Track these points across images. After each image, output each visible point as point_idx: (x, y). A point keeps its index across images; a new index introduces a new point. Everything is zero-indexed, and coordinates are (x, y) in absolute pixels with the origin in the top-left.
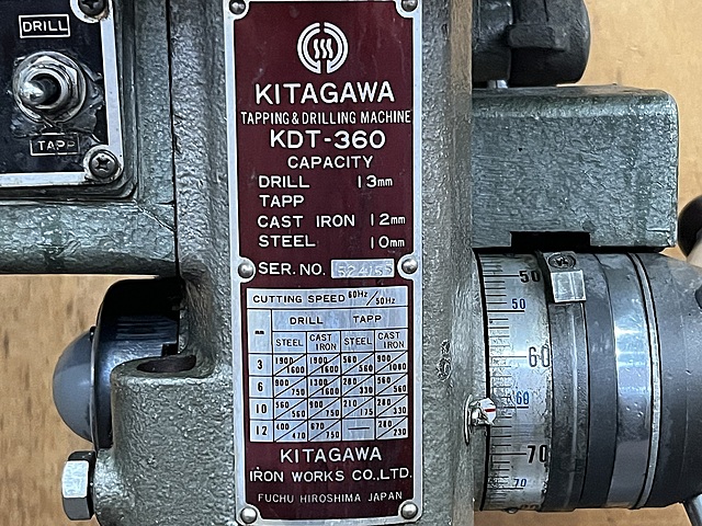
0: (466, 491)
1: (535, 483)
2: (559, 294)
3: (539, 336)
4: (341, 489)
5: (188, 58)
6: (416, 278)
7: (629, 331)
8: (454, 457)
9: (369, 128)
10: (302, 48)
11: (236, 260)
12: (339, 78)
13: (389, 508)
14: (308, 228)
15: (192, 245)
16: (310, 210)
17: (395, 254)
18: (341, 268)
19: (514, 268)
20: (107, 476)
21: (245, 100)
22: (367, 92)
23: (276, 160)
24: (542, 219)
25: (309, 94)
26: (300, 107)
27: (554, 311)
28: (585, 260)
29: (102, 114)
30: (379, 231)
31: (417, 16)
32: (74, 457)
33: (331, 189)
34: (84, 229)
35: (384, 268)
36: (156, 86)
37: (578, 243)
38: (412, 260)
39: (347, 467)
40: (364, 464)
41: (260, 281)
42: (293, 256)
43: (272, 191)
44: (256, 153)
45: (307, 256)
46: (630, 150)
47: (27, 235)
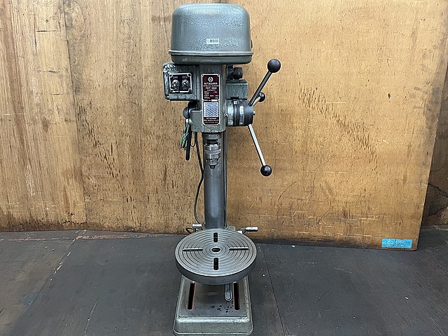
0: (225, 124)
1: (232, 123)
2: (234, 104)
3: (232, 108)
4: (212, 122)
5: (198, 80)
6: (219, 101)
7: (241, 107)
8: (223, 119)
9: (215, 87)
10: (209, 79)
11: (203, 99)
12: (212, 82)
13: (217, 124)
14: (209, 96)
15: (198, 98)
17: (218, 99)
18: (212, 100)
19: (231, 101)
20: (190, 120)
21: (203, 84)
22: (215, 83)
24: (234, 96)
26: (208, 85)
27: (234, 106)
28: (238, 100)
29: (190, 86)
30: (216, 97)
31: (219, 77)
33: (211, 93)
34: (188, 96)
36: (195, 82)
37: (237, 98)
40: (214, 119)
41: (205, 102)
43: (206, 93)
44: (205, 89)
45: (209, 99)
46: (243, 89)
47: (183, 97)
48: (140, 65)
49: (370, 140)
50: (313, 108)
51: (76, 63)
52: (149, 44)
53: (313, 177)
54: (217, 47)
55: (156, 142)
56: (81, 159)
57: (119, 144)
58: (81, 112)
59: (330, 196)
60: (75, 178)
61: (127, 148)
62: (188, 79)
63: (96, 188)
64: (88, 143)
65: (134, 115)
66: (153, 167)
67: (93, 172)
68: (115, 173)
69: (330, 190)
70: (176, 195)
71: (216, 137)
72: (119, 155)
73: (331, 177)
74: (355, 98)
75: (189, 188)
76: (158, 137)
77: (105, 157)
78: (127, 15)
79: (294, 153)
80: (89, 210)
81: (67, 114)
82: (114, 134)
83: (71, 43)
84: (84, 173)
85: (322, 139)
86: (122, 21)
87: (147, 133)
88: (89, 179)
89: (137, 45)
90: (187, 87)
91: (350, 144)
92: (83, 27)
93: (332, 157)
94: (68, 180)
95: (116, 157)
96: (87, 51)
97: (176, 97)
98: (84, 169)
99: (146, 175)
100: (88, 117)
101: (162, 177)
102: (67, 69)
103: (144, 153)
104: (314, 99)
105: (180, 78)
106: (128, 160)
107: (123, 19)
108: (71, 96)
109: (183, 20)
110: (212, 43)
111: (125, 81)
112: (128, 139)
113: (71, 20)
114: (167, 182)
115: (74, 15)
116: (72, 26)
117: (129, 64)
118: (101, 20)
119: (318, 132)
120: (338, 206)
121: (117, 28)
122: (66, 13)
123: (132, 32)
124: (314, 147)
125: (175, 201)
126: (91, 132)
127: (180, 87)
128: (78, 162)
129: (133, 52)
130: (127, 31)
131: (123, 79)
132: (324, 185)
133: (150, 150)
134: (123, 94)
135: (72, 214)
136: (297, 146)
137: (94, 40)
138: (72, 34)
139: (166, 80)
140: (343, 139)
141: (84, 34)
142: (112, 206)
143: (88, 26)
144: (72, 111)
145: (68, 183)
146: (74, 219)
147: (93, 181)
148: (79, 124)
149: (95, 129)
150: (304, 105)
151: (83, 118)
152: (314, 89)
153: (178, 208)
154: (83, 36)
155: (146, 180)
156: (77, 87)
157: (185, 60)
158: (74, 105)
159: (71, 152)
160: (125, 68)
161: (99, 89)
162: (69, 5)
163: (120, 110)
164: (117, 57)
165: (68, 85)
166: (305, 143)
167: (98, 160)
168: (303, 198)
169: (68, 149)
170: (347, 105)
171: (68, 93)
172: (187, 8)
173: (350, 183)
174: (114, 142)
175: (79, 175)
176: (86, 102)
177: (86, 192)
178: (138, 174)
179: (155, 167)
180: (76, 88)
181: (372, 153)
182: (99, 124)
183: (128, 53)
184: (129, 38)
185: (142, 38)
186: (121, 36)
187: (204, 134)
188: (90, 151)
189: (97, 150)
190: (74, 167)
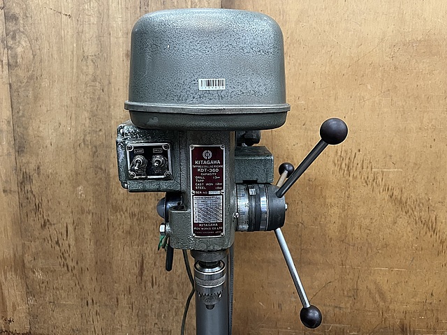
0: (233, 230)
1: (246, 227)
2: (251, 193)
3: (247, 201)
4: (210, 231)
5: (183, 156)
6: (224, 194)
7: (263, 199)
8: (231, 225)
9: (216, 168)
10: (204, 155)
11: (192, 191)
12: (210, 160)
13: (219, 234)
14: (205, 185)
15: (184, 188)
16: (205, 183)
17: (220, 190)
18: (210, 193)
19: (243, 187)
20: (168, 228)
21: (193, 164)
22: (215, 162)
23: (199, 174)
24: (248, 178)
25: (205, 162)
26: (203, 165)
27: (250, 197)
28: (256, 186)
29: (168, 166)
30: (217, 186)
31: (224, 149)
32: (162, 224)
33: (208, 179)
34: (164, 185)
35: (218, 192)
36: (177, 160)
37: (255, 182)
38: (223, 191)
39: (211, 227)
40: (214, 227)
41: (196, 195)
42: (202, 190)
43: (198, 179)
44: (195, 173)
45: (204, 190)
46: (265, 166)
47: (154, 186)
48: (109, 117)
49: (439, 224)
50: (355, 178)
51: (20, 114)
52: (121, 88)
53: (357, 275)
54: (220, 96)
55: (129, 221)
56: (24, 245)
57: (76, 225)
58: (25, 179)
59: (382, 304)
60: (16, 271)
61: (88, 230)
62: (165, 154)
63: (43, 285)
64: (34, 222)
65: (99, 185)
66: (124, 257)
67: (40, 263)
68: (71, 264)
69: (382, 294)
70: (157, 297)
71: (217, 258)
72: (76, 240)
73: (381, 275)
74: (415, 164)
75: (175, 287)
76: (133, 215)
77: (57, 243)
78: (91, 49)
79: (328, 241)
80: (33, 316)
81: (6, 182)
82: (70, 210)
83: (15, 86)
84: (27, 265)
85: (368, 221)
86: (85, 58)
87: (116, 209)
88: (34, 273)
89: (106, 89)
90: (163, 168)
91: (409, 229)
92: (31, 65)
93: (383, 247)
94: (5, 274)
95: (72, 242)
96: (36, 98)
97: (140, 187)
98: (28, 258)
99: (114, 268)
100: (35, 187)
101: (136, 271)
102: (9, 122)
103: (112, 236)
104: (355, 165)
105: (148, 153)
106: (89, 246)
107: (86, 55)
108: (13, 158)
109: (150, 42)
110: (211, 88)
111: (88, 138)
112: (90, 217)
113: (15, 56)
114: (144, 278)
115: (19, 50)
116: (16, 65)
117: (93, 115)
118: (55, 56)
119: (361, 211)
120: (393, 317)
121: (77, 66)
122: (9, 48)
123: (98, 72)
124: (357, 232)
125: (156, 306)
126: (38, 207)
127: (148, 169)
128: (20, 248)
129: (99, 99)
130: (91, 70)
131: (85, 135)
132: (372, 287)
133: (120, 233)
134: (85, 156)
135: (10, 321)
136: (333, 230)
137: (45, 83)
138: (17, 76)
139: (122, 156)
140: (400, 221)
141: (33, 75)
142: (66, 311)
143: (37, 64)
144: (14, 178)
145: (6, 278)
146: (13, 327)
147: (39, 275)
148: (21, 197)
149: (44, 204)
150: (342, 173)
151: (28, 187)
152: (355, 151)
153: (159, 315)
154: (31, 78)
155: (115, 275)
156: (21, 146)
157: (154, 121)
158: (16, 170)
159: (10, 234)
160: (88, 120)
161: (51, 149)
162: (14, 38)
163: (79, 177)
164: (77, 106)
165: (9, 143)
166: (344, 226)
167: (48, 246)
168: (342, 305)
169: (5, 230)
170: (403, 174)
171: (9, 154)
172: (158, 16)
173: (411, 284)
174: (70, 221)
175: (20, 266)
176: (32, 166)
177: (30, 291)
178: (103, 267)
179: (128, 257)
180: (19, 147)
181: (442, 242)
182: (50, 197)
183: (92, 100)
184: (94, 80)
185: (112, 80)
186: (82, 77)
187: (195, 253)
188: (36, 233)
189: (45, 233)
190: (15, 255)
